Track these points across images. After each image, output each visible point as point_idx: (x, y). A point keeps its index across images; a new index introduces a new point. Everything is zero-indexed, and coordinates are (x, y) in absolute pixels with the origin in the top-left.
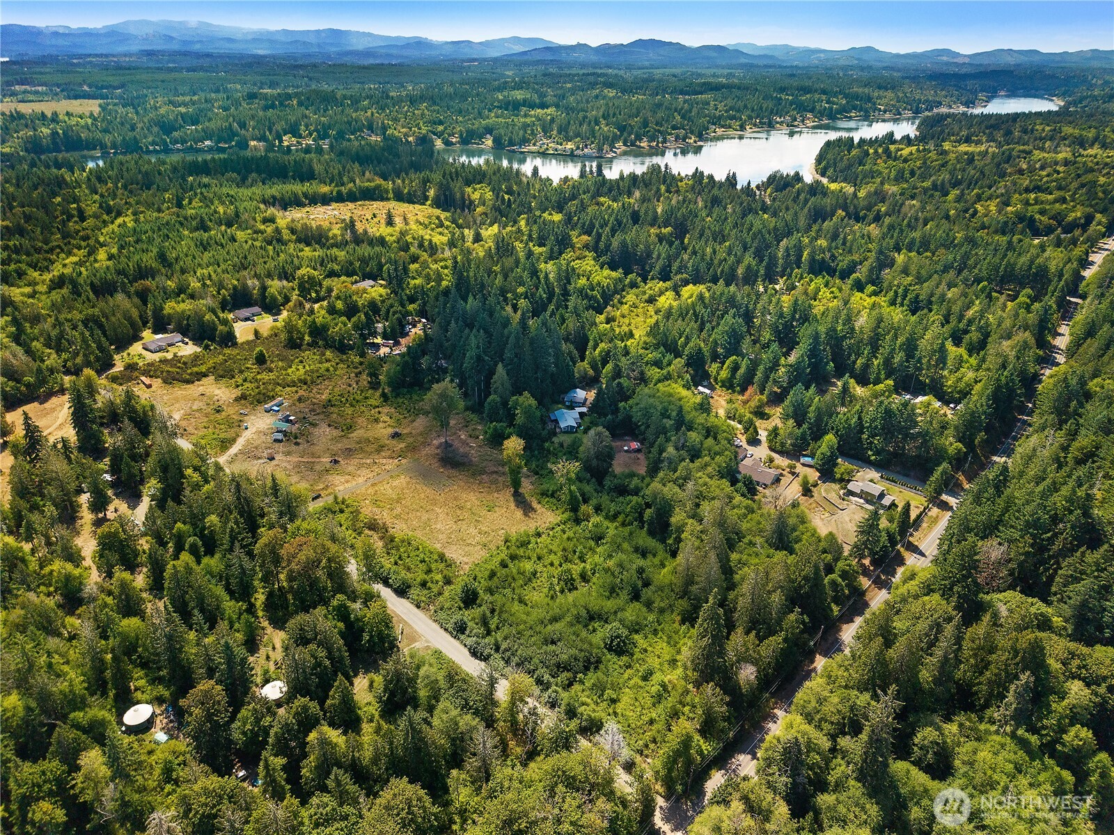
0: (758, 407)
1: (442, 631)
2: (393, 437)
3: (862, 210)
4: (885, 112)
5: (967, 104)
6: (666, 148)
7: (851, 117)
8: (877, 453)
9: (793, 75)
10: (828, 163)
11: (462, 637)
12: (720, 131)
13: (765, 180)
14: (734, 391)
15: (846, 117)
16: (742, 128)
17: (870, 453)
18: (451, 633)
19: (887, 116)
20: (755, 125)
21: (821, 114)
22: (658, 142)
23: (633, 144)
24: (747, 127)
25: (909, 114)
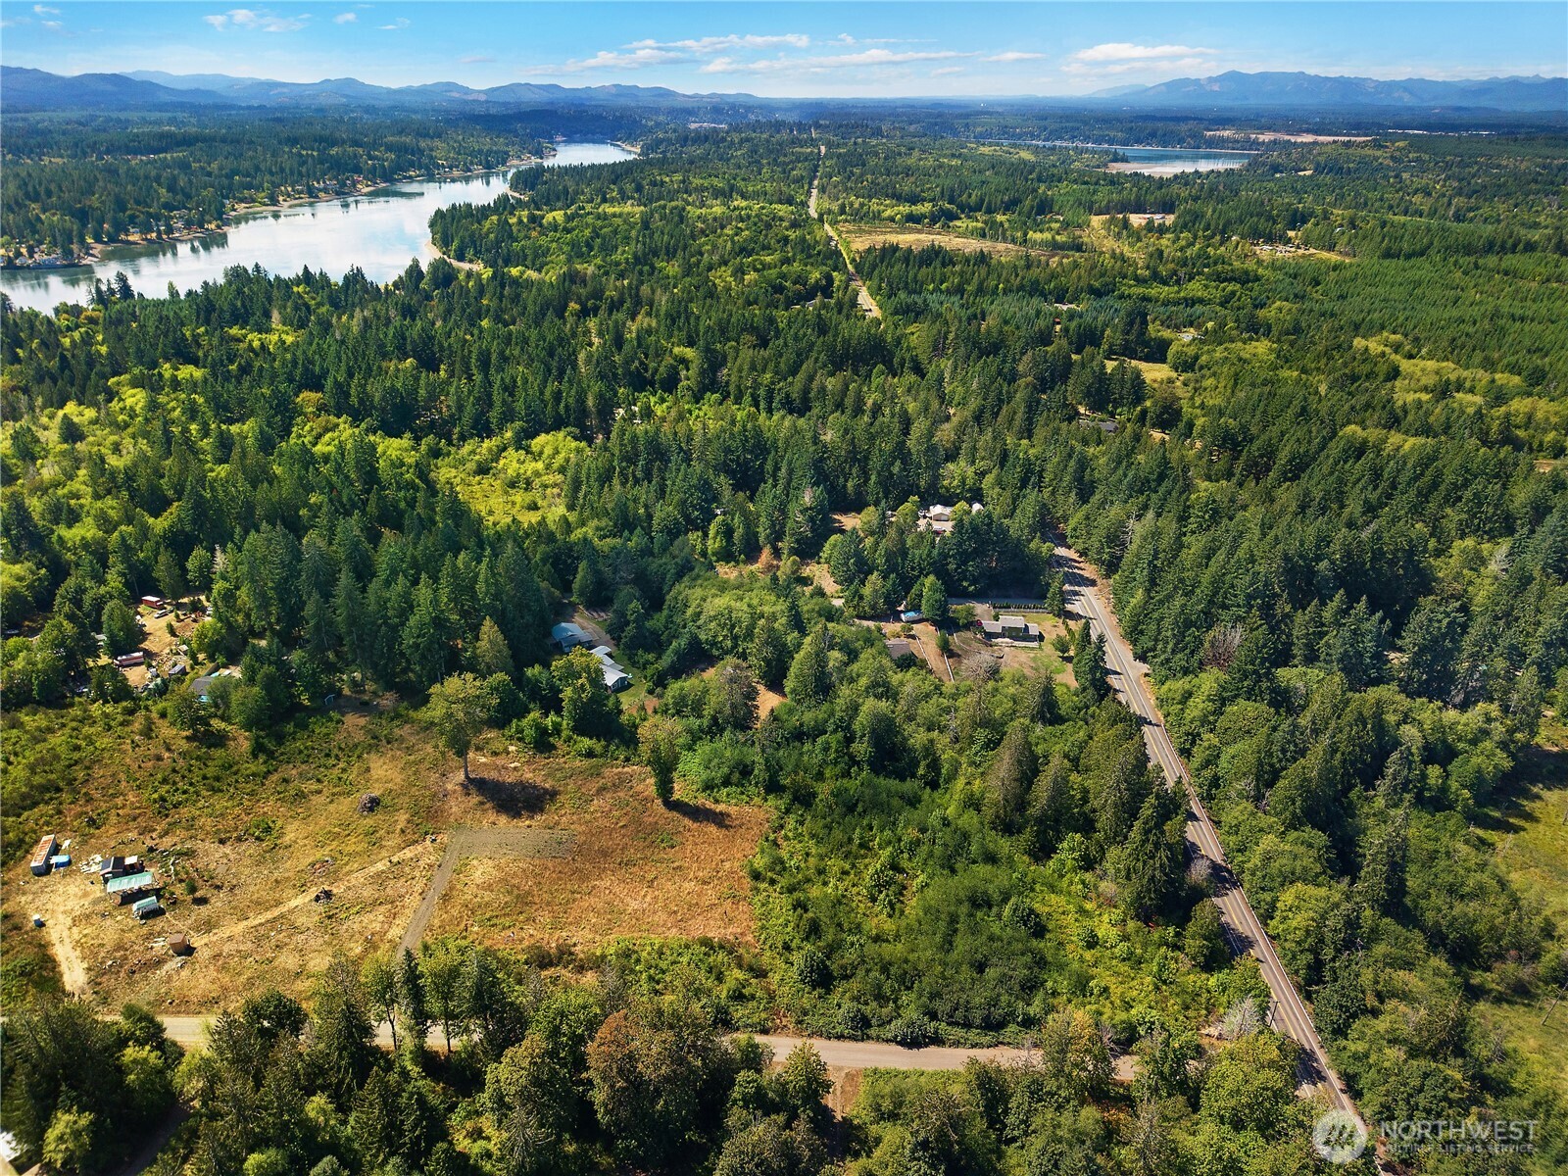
0: (793, 573)
1: (834, 1043)
2: (371, 810)
3: (588, 299)
4: (451, 168)
5: (539, 153)
6: (177, 240)
7: (410, 177)
8: (974, 582)
9: (278, 120)
10: (462, 242)
11: (873, 1032)
12: (241, 208)
13: (403, 274)
14: (737, 562)
15: (405, 177)
16: (274, 202)
17: (965, 584)
18: (854, 1038)
19: (456, 173)
20: (289, 196)
21: (372, 175)
22: (159, 233)
23: (112, 239)
24: (281, 198)
25: (479, 170)
